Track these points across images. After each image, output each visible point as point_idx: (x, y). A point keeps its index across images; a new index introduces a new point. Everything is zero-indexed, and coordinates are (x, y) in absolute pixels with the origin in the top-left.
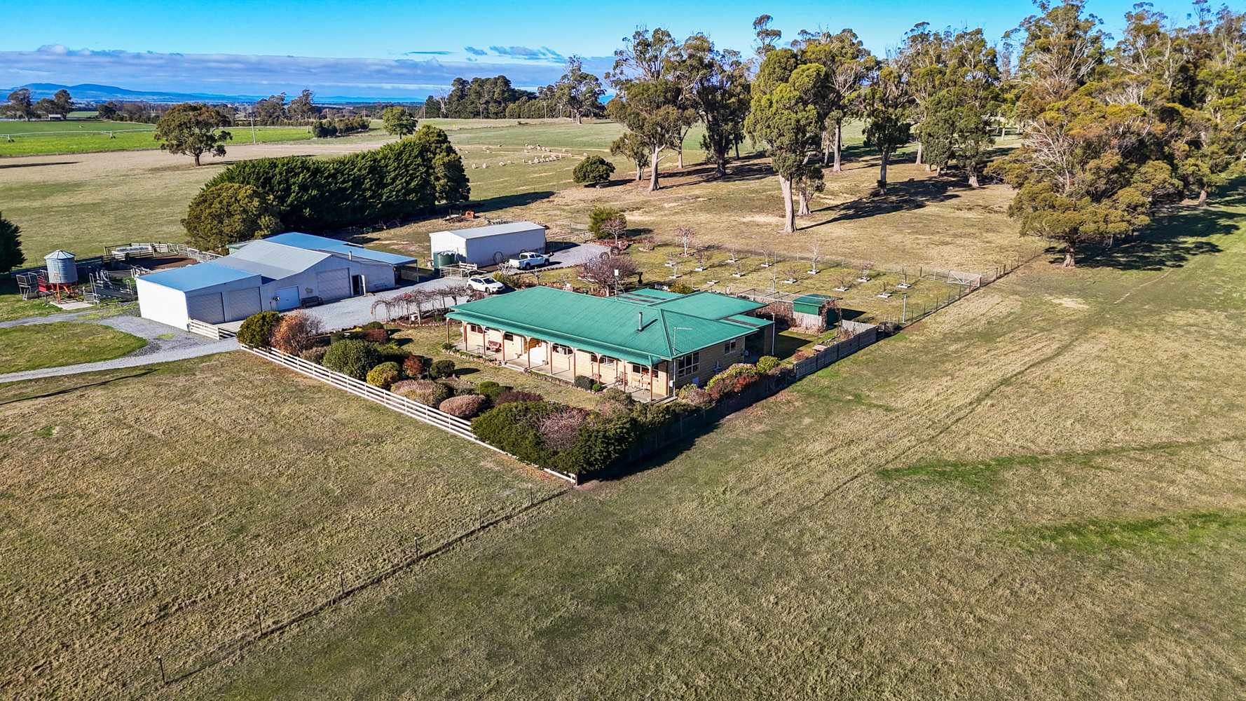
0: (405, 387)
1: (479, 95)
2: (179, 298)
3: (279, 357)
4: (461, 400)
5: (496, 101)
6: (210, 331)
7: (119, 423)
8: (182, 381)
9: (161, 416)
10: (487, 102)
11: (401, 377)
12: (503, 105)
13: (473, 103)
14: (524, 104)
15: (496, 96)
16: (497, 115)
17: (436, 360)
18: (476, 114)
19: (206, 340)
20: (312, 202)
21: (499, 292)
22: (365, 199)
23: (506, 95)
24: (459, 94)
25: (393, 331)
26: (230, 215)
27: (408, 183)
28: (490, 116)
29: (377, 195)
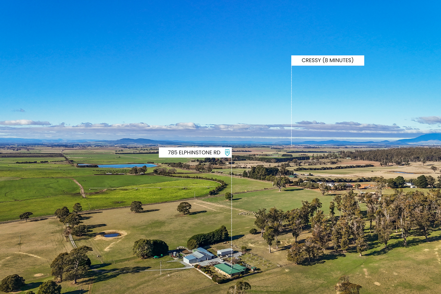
0: (208, 274)
1: (258, 173)
2: (188, 261)
3: (197, 269)
4: (212, 276)
5: (263, 175)
6: (191, 265)
7: (185, 275)
8: (189, 271)
9: (188, 275)
10: (260, 175)
11: (208, 273)
12: (265, 176)
13: (256, 175)
14: (271, 177)
15: (263, 174)
16: (263, 179)
17: (212, 271)
18: (257, 179)
19: (190, 266)
20: (204, 241)
21: (223, 261)
22: (211, 240)
23: (266, 173)
24: (253, 171)
25: (209, 267)
26: (193, 245)
27: (218, 237)
28: (261, 179)
29: (213, 239)
